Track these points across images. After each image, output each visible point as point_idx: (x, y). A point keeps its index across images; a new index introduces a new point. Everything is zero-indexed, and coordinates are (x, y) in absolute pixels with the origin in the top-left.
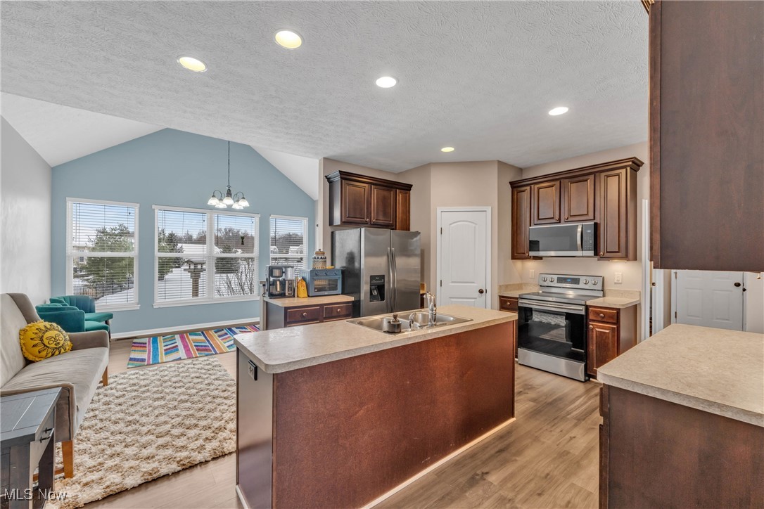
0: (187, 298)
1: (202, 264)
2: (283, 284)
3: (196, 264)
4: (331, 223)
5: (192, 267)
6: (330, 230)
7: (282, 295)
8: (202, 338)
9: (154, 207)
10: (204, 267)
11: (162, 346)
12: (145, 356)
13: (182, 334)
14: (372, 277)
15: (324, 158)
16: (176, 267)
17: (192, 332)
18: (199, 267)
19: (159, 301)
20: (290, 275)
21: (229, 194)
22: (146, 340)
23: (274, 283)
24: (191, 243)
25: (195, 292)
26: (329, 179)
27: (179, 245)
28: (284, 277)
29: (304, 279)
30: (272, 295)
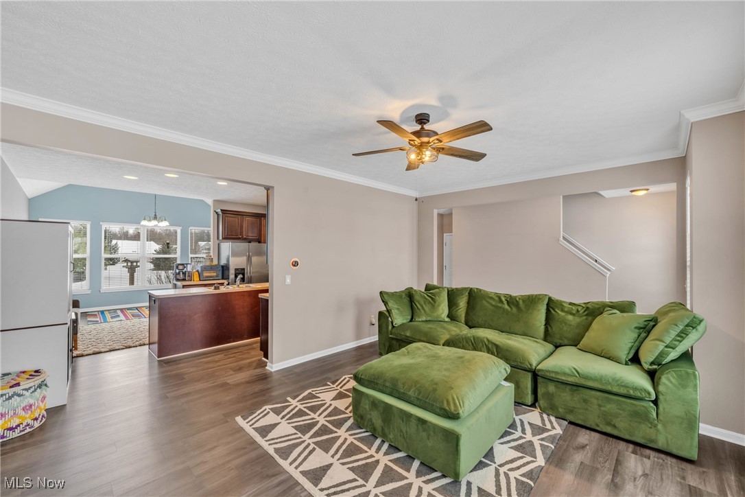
0: (125, 286)
1: (137, 262)
2: (184, 274)
3: (132, 262)
4: (218, 238)
5: (129, 264)
6: (217, 242)
7: (184, 280)
8: (137, 311)
9: (101, 223)
10: (138, 264)
11: (108, 316)
12: (98, 319)
13: (122, 310)
14: (236, 270)
15: (214, 201)
16: (111, 265)
17: (129, 309)
18: (135, 264)
19: (105, 287)
20: (189, 268)
21: (155, 218)
22: (97, 313)
23: (179, 273)
24: (127, 239)
25: (132, 282)
26: (217, 213)
27: (114, 242)
28: (185, 270)
29: (198, 271)
30: (178, 280)
